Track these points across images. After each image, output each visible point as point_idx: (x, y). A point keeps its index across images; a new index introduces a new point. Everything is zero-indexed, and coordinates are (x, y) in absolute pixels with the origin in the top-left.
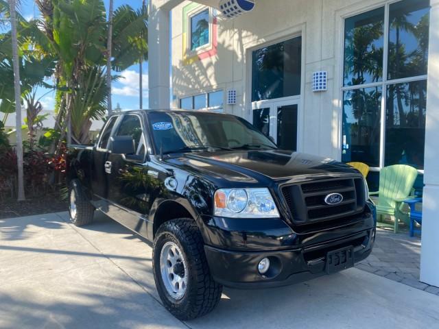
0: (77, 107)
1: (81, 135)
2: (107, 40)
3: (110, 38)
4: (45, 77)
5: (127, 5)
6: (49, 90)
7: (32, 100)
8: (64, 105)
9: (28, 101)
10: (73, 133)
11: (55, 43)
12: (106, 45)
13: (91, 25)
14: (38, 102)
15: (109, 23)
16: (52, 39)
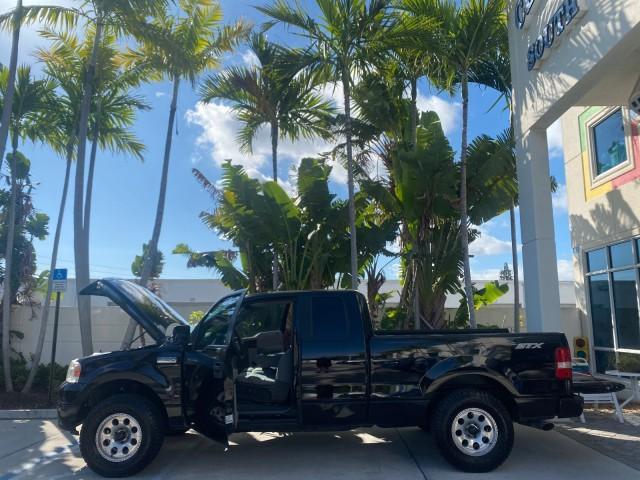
0: (425, 277)
1: (433, 314)
2: (460, 186)
3: (465, 182)
4: (388, 243)
5: (485, 136)
6: (390, 258)
7: (374, 271)
8: (411, 276)
9: (369, 273)
10: (422, 312)
11: (398, 200)
12: (459, 193)
13: (438, 170)
14: (379, 274)
15: (460, 164)
16: (394, 195)
